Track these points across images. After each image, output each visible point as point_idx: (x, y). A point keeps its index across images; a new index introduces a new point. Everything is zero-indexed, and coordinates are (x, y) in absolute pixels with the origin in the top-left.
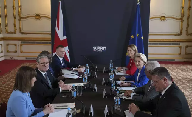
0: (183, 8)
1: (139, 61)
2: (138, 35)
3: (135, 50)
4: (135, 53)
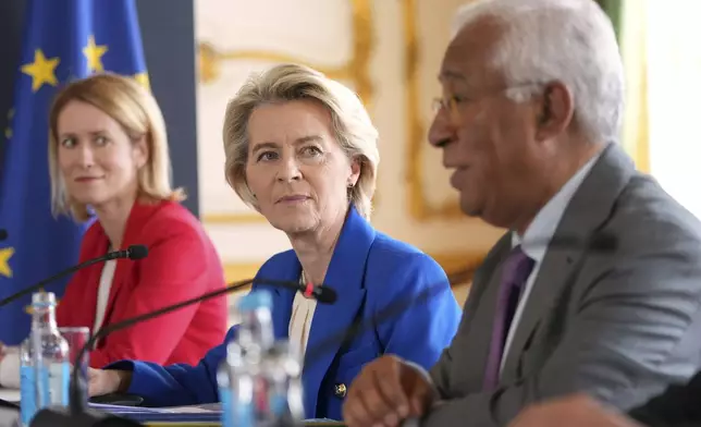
1: (307, 149)
2: (101, 50)
3: (142, 128)
4: (143, 161)
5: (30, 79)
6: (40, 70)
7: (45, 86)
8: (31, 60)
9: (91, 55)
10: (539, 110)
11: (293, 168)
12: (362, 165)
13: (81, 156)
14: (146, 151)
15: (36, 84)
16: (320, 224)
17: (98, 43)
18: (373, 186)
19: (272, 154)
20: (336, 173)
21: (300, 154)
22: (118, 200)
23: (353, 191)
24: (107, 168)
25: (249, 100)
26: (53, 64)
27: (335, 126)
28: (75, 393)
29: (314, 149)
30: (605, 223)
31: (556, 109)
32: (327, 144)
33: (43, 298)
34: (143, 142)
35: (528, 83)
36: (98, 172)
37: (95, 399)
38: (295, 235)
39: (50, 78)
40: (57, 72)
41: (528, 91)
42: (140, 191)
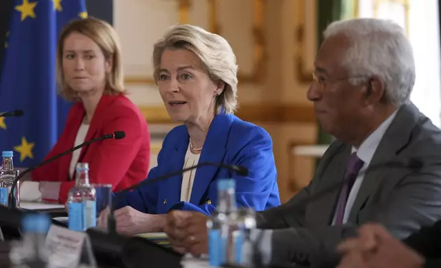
3: (112, 51)
4: (110, 69)
5: (19, 13)
7: (28, 18)
8: (20, 3)
9: (55, 0)
10: (364, 89)
13: (77, 63)
14: (112, 63)
15: (23, 17)
24: (91, 71)
26: (32, 6)
31: (374, 88)
33: (81, 166)
34: (111, 60)
35: (361, 76)
36: (87, 75)
39: (32, 14)
40: (35, 10)
41: (360, 79)
42: (107, 87)
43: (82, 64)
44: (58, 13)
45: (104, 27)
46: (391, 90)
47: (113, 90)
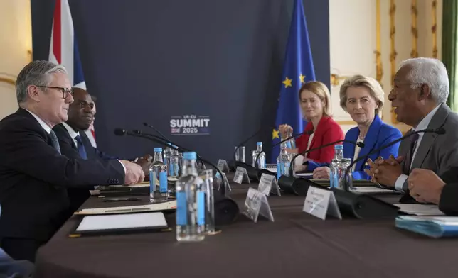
0: (378, 54)
1: (364, 100)
2: (304, 77)
3: (324, 96)
4: (324, 105)
5: (284, 85)
6: (287, 82)
7: (289, 86)
8: (285, 80)
9: (301, 78)
10: (419, 92)
11: (360, 106)
12: (379, 103)
13: (307, 105)
14: (325, 102)
15: (286, 87)
16: (367, 121)
17: (303, 75)
18: (383, 108)
19: (354, 101)
20: (372, 105)
21: (361, 101)
22: (317, 116)
23: (376, 110)
24: (314, 108)
25: (347, 85)
26: (290, 81)
27: (372, 93)
28: (290, 171)
29: (366, 100)
30: (443, 125)
31: (425, 91)
32: (370, 98)
35: (418, 84)
36: (312, 109)
37: (297, 173)
38: (359, 123)
39: (290, 85)
40: (292, 83)
41: (417, 86)
42: (324, 113)
43: (309, 104)
44: (302, 83)
45: (319, 85)
46: (434, 91)
47: (327, 115)
